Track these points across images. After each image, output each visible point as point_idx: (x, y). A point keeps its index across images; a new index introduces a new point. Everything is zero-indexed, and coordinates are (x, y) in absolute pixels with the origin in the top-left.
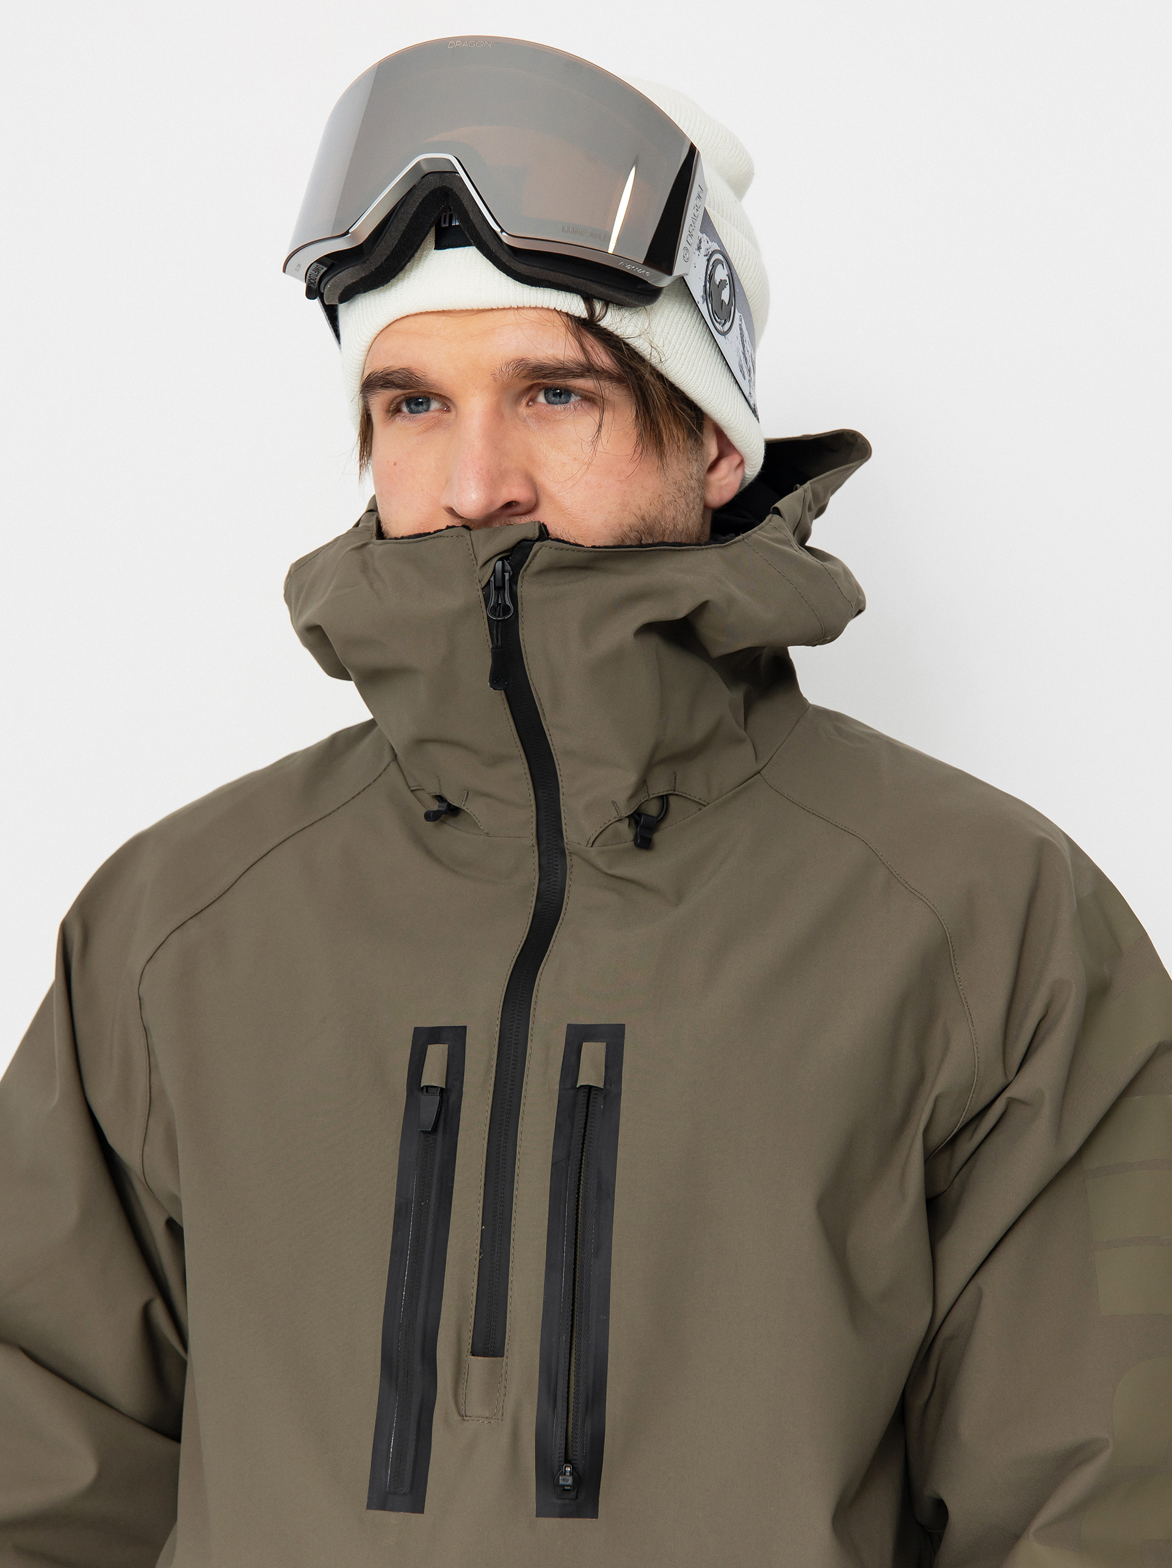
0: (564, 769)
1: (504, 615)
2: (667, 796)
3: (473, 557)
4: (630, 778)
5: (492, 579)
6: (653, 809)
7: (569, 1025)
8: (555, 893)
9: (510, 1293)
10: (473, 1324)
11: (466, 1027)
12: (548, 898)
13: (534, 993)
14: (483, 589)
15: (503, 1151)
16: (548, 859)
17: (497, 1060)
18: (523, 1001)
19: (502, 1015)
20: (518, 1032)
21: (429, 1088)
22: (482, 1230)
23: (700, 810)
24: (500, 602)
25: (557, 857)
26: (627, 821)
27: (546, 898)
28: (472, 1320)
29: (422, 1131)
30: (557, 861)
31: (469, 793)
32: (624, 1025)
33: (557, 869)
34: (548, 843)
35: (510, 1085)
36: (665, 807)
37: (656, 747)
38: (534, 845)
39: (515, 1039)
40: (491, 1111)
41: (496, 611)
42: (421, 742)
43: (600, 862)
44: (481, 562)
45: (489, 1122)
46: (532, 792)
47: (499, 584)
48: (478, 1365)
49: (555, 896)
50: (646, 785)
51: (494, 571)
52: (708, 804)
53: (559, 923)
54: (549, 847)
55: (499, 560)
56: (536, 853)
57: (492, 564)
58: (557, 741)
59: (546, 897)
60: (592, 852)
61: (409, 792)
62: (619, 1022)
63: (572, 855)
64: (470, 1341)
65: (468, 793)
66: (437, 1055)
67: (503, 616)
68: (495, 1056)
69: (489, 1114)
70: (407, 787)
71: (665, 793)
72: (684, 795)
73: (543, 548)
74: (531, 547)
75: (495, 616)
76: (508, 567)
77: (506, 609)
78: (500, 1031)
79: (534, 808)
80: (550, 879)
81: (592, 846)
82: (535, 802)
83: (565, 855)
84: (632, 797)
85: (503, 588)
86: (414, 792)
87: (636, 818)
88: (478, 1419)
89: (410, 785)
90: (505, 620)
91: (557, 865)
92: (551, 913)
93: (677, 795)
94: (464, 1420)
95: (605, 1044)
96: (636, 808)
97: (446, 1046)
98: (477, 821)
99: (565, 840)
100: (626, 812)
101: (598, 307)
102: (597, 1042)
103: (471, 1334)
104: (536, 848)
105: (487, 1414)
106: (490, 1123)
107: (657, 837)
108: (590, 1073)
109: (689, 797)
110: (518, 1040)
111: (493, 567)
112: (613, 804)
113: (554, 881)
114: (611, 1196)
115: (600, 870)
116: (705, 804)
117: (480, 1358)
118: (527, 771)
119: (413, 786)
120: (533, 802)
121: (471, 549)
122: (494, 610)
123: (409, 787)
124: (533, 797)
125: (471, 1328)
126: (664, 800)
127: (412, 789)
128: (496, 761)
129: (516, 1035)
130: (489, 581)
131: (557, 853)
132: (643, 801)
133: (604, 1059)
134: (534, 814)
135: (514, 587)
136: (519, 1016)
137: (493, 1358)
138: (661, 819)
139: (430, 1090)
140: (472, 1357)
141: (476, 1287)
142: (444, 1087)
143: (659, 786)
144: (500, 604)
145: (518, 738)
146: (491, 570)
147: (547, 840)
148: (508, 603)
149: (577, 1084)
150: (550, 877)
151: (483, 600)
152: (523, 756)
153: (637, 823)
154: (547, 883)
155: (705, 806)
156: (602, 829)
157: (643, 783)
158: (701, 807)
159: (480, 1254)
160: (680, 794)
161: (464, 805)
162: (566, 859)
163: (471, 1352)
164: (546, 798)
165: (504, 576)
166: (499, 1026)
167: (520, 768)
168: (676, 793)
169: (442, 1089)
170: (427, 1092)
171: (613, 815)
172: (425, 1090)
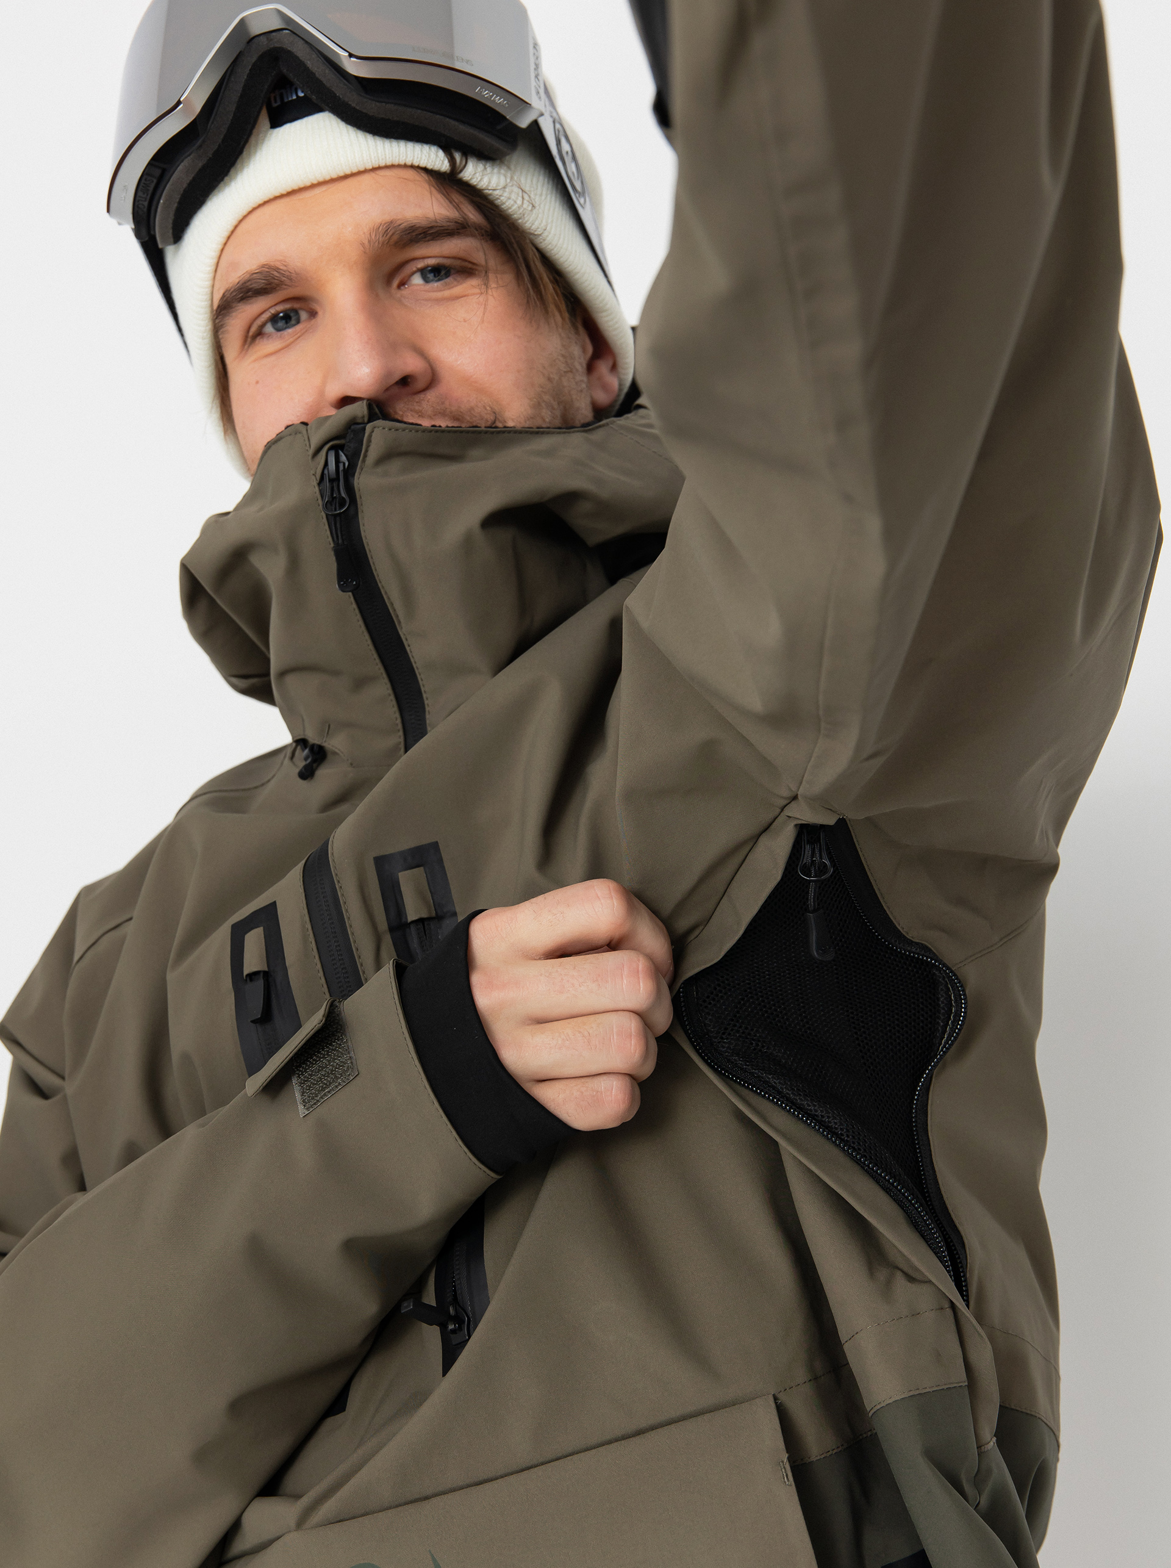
0: (427, 683)
1: (340, 509)
5: (325, 472)
11: (275, 905)
14: (316, 482)
19: (303, 874)
20: (323, 884)
21: (252, 976)
24: (335, 495)
29: (253, 1021)
31: (331, 726)
35: (335, 941)
39: (322, 893)
40: (325, 976)
41: (332, 504)
46: (398, 715)
47: (333, 476)
51: (326, 462)
55: (330, 449)
57: (323, 453)
65: (329, 726)
66: (253, 941)
68: (307, 918)
69: (324, 980)
73: (376, 430)
74: (364, 429)
75: (332, 509)
76: (343, 458)
77: (342, 503)
78: (305, 891)
79: (401, 733)
85: (337, 479)
90: (341, 513)
97: (261, 927)
98: (340, 753)
101: (458, 156)
106: (328, 990)
108: (418, 905)
110: (326, 892)
111: (325, 456)
118: (390, 691)
120: (400, 726)
121: (308, 444)
122: (330, 503)
124: (399, 720)
128: (360, 683)
129: (321, 888)
130: (323, 474)
133: (427, 885)
135: (350, 479)
142: (267, 967)
144: (335, 497)
145: (377, 653)
146: (323, 460)
148: (344, 495)
151: (318, 495)
152: (385, 675)
161: (325, 742)
164: (412, 720)
165: (339, 467)
166: (302, 886)
167: (382, 688)
169: (264, 970)
170: (250, 980)
172: (248, 978)
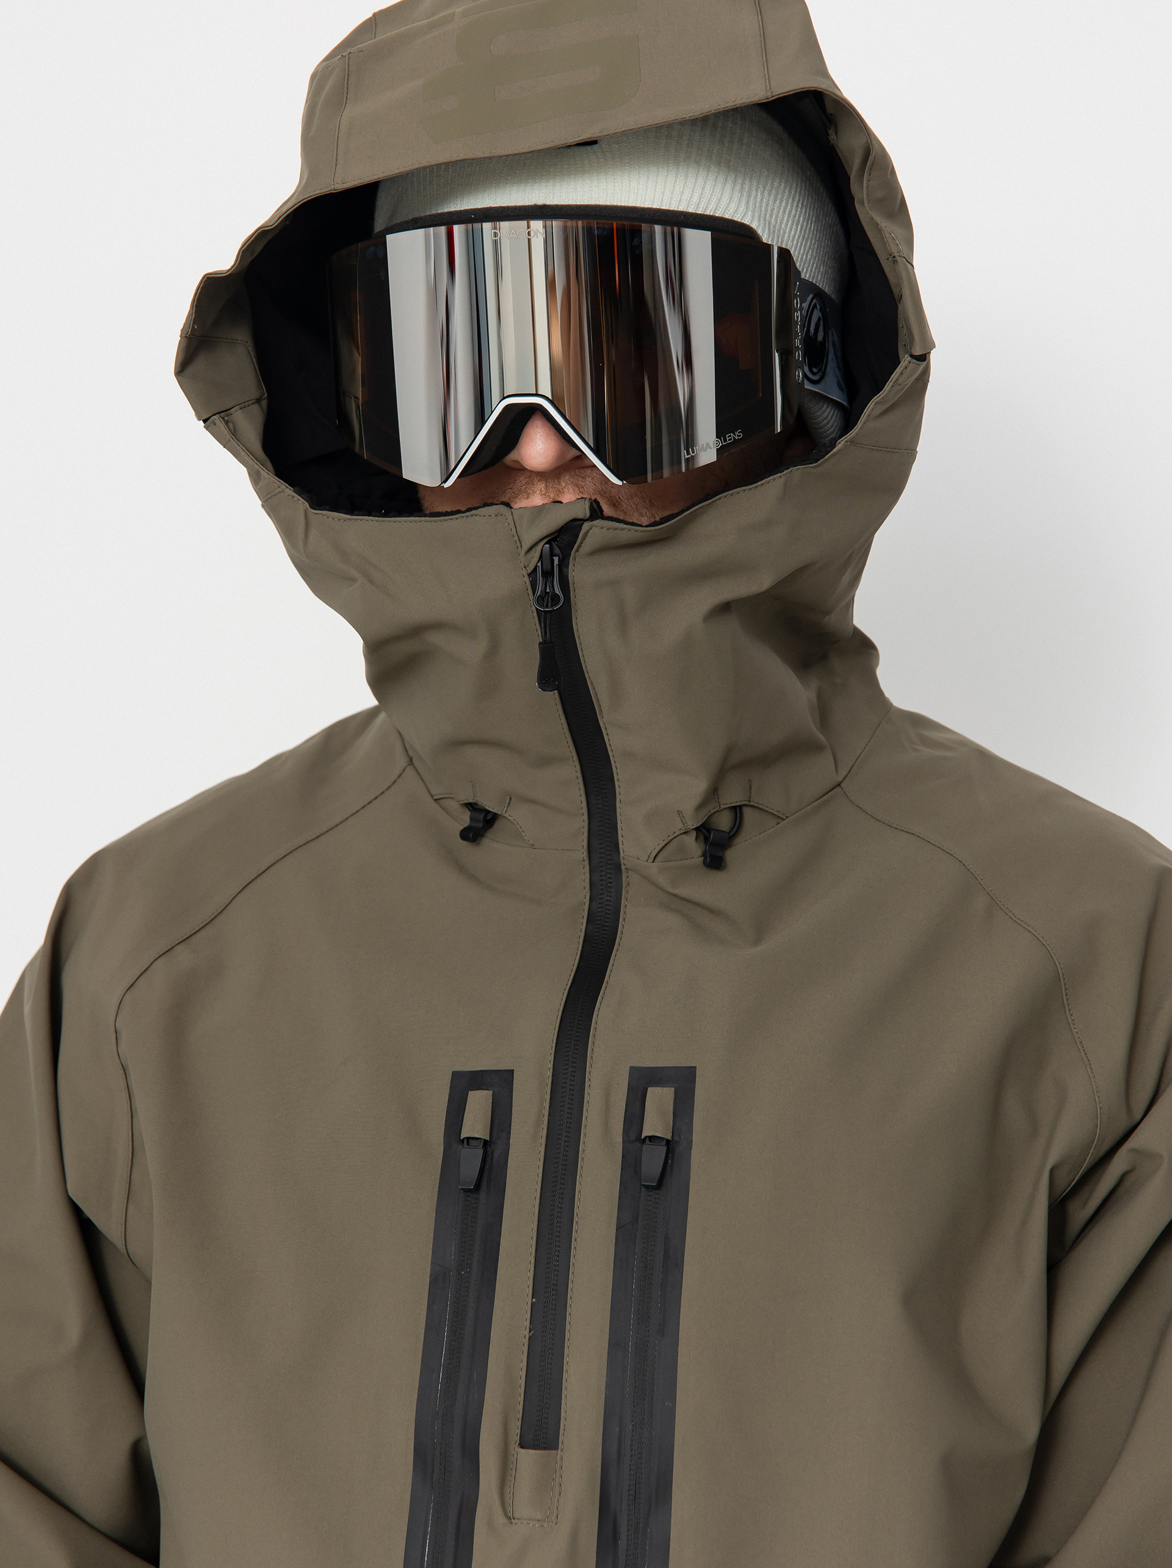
0: (621, 773)
1: (554, 605)
2: (740, 807)
3: (516, 538)
4: (699, 786)
5: (539, 564)
6: (724, 822)
7: (633, 1070)
8: (609, 914)
9: (565, 1376)
10: (521, 1412)
11: (513, 1071)
12: (600, 920)
13: (591, 1032)
14: (529, 575)
15: (558, 1212)
16: (601, 876)
17: (550, 1108)
18: (578, 1041)
19: (554, 1057)
20: (574, 1076)
21: (470, 1140)
22: (532, 1303)
23: (778, 824)
24: (548, 590)
25: (611, 874)
26: (694, 834)
27: (598, 920)
28: (521, 1407)
29: (461, 1189)
30: (611, 878)
31: (512, 799)
32: (696, 1067)
33: (611, 887)
34: (600, 858)
35: (566, 1136)
36: (738, 821)
37: (728, 752)
38: (585, 859)
39: (570, 1085)
40: (544, 1167)
41: (543, 601)
42: (456, 744)
43: (662, 880)
44: (526, 547)
45: (540, 1179)
46: (584, 798)
47: (547, 567)
48: (527, 1459)
49: (608, 918)
50: (718, 795)
51: (541, 557)
52: (787, 817)
53: (615, 948)
54: (601, 862)
55: (546, 543)
56: (587, 868)
57: (539, 548)
58: (615, 741)
59: (598, 918)
60: (653, 869)
61: (432, 801)
62: (689, 1064)
63: (629, 871)
64: (519, 1431)
65: (510, 799)
66: (479, 1103)
67: (552, 606)
68: (547, 1105)
69: (542, 1170)
70: (430, 796)
71: (738, 804)
72: (761, 806)
73: (593, 528)
74: (581, 527)
75: (542, 606)
76: (557, 551)
77: (555, 598)
78: (553, 1076)
79: (586, 817)
80: (603, 898)
81: (653, 862)
82: (587, 810)
83: (621, 872)
84: (700, 807)
85: (552, 573)
86: (438, 801)
87: (704, 831)
88: (528, 1522)
89: (434, 792)
90: (553, 611)
91: (611, 883)
92: (605, 938)
93: (752, 806)
94: (512, 1523)
95: (673, 1089)
96: (704, 820)
97: (490, 1093)
98: (520, 830)
99: (622, 854)
100: (692, 824)
102: (664, 1087)
103: (519, 1424)
104: (587, 862)
105: (539, 1517)
106: (542, 1181)
107: (730, 855)
108: (656, 1123)
109: (766, 809)
110: (574, 1085)
111: (540, 551)
112: (679, 813)
113: (607, 901)
114: (679, 1266)
115: (662, 889)
116: (784, 817)
117: (530, 1451)
118: (579, 774)
119: (437, 795)
120: (585, 810)
121: (514, 530)
122: (540, 600)
123: (432, 796)
124: (584, 804)
125: (520, 1416)
126: (737, 811)
127: (436, 797)
128: (544, 761)
129: (571, 1080)
130: (536, 566)
131: (611, 869)
132: (712, 812)
133: (672, 1106)
134: (586, 824)
135: (565, 570)
136: (573, 1058)
137: (546, 1451)
138: (733, 835)
139: (472, 1142)
140: (522, 1450)
141: (525, 1369)
142: (488, 1139)
143: (732, 796)
144: (549, 592)
145: (570, 736)
146: (537, 555)
147: (600, 853)
148: (558, 591)
149: (641, 1135)
150: (602, 896)
151: (530, 588)
152: (576, 758)
153: (706, 839)
154: (600, 903)
155: (784, 820)
156: (665, 843)
157: (714, 792)
158: (779, 820)
159: (530, 1331)
160: (756, 805)
161: (506, 812)
162: (621, 875)
163: (519, 1444)
164: (600, 806)
165: (552, 561)
166: (551, 1070)
167: (571, 770)
168: (752, 804)
169: (485, 1141)
170: (468, 1144)
171: (678, 826)
172: (465, 1141)
